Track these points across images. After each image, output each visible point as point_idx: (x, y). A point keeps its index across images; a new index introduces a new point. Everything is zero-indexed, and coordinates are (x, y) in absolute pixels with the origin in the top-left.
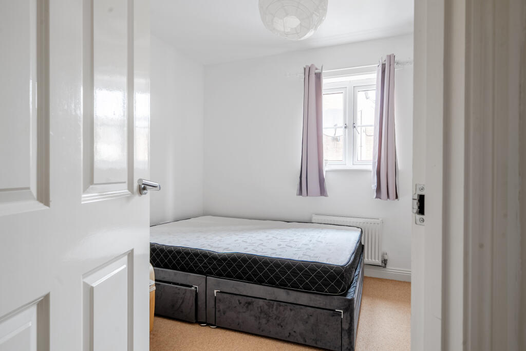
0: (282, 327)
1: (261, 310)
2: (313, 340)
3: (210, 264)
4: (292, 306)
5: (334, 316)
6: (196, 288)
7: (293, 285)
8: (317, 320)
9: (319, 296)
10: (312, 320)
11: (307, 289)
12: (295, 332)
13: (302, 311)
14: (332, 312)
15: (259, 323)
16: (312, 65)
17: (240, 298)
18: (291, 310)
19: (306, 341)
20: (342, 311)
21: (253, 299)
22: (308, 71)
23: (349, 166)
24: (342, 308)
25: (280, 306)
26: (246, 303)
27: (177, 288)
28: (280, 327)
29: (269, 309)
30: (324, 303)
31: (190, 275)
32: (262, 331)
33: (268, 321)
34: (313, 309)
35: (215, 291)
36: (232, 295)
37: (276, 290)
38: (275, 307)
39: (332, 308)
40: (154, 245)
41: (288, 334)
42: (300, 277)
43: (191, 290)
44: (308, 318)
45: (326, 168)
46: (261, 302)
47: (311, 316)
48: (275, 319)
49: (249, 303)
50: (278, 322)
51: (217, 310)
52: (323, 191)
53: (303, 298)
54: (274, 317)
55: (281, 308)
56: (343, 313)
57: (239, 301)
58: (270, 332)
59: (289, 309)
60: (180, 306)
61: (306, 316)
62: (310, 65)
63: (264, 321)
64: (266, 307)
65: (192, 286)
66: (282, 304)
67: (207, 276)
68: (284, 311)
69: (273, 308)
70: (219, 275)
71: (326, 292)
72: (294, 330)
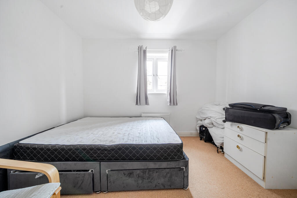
0: (151, 182)
1: (139, 176)
2: (169, 186)
3: (102, 154)
4: (157, 170)
5: (180, 170)
6: (92, 171)
7: (158, 159)
8: (171, 175)
9: (172, 162)
10: (169, 175)
11: (166, 159)
12: (159, 184)
13: (163, 171)
14: (179, 169)
15: (137, 183)
16: (142, 46)
17: (125, 171)
18: (157, 172)
19: (165, 187)
20: (184, 168)
21: (134, 171)
22: (140, 48)
23: (155, 92)
24: (184, 166)
25: (150, 171)
26: (129, 174)
27: (77, 174)
28: (150, 183)
29: (143, 174)
30: (175, 165)
31: (87, 163)
32: (139, 187)
33: (143, 181)
34: (169, 169)
35: (107, 171)
36: (119, 171)
37: (148, 163)
38: (147, 173)
39: (179, 167)
40: (56, 146)
41: (155, 186)
42: (162, 153)
43: (88, 173)
44: (167, 174)
45: (148, 92)
46: (138, 172)
47: (168, 173)
48: (147, 179)
49: (131, 174)
50: (149, 180)
51: (108, 182)
52: (147, 103)
53: (164, 165)
54: (147, 178)
55: (151, 173)
56: (185, 168)
57: (124, 173)
58: (144, 187)
59: (155, 172)
60: (80, 185)
61: (165, 174)
62: (141, 45)
63: (140, 182)
64: (142, 174)
65: (89, 170)
66: (151, 170)
67: (100, 162)
68: (152, 174)
69: (146, 173)
70: (109, 160)
71: (176, 159)
72: (159, 182)
